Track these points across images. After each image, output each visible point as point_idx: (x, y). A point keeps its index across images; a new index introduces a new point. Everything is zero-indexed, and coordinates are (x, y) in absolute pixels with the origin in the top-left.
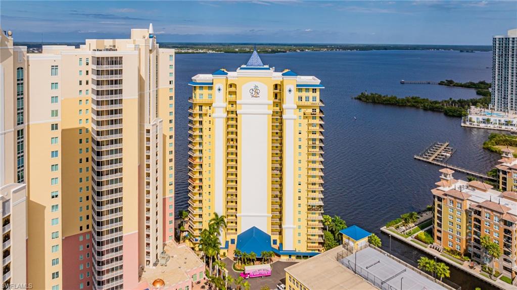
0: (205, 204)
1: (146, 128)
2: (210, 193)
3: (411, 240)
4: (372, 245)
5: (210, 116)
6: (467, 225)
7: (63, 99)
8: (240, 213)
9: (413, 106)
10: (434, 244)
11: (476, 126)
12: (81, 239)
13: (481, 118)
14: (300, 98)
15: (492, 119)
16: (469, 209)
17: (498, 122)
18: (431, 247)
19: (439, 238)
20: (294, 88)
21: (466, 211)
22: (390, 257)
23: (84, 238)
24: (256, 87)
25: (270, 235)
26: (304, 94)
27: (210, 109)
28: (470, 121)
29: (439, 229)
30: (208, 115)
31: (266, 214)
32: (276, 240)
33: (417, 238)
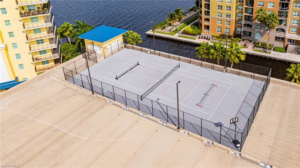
3: (179, 36)
4: (129, 45)
10: (202, 34)
18: (199, 38)
19: (208, 27)
22: (155, 54)
29: (207, 17)
33: (185, 33)
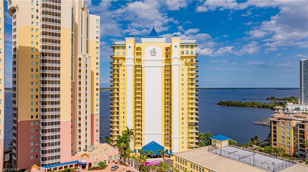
0: (121, 124)
1: (78, 57)
2: (124, 117)
4: (231, 145)
5: (124, 66)
6: (295, 137)
7: (19, 25)
8: (144, 132)
9: (252, 106)
11: (291, 112)
12: (32, 124)
13: (294, 108)
14: (183, 53)
15: (301, 108)
16: (295, 127)
17: (305, 109)
20: (178, 45)
21: (293, 127)
23: (34, 124)
24: (154, 49)
25: (164, 147)
26: (185, 50)
27: (124, 62)
28: (287, 109)
29: (275, 142)
30: (123, 66)
31: (161, 133)
32: (168, 150)
33: (260, 150)
